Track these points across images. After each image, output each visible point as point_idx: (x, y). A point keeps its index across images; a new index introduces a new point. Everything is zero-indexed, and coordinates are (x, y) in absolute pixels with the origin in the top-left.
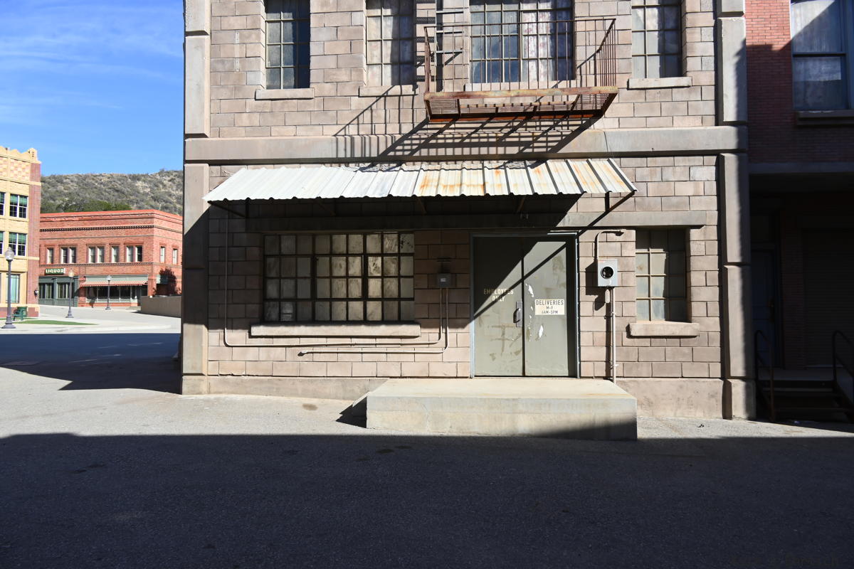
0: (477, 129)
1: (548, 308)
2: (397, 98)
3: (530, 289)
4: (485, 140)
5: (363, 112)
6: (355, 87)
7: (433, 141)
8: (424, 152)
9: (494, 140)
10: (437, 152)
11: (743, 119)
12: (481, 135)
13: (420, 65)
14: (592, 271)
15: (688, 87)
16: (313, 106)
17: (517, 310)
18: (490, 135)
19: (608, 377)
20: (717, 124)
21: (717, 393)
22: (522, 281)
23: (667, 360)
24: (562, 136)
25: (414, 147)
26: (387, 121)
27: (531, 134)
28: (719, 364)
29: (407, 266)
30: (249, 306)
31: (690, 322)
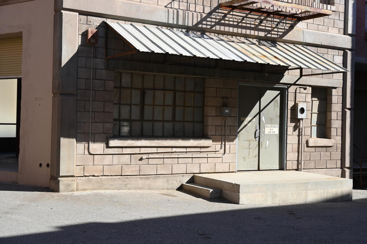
0: (244, 18)
1: (271, 130)
3: (263, 118)
7: (223, 21)
10: (224, 29)
11: (354, 33)
12: (247, 22)
14: (294, 109)
15: (335, 11)
18: (251, 23)
19: (298, 169)
20: (344, 34)
22: (259, 113)
23: (321, 159)
24: (284, 29)
26: (196, 3)
27: (270, 26)
28: (340, 161)
30: (106, 124)
31: (330, 139)
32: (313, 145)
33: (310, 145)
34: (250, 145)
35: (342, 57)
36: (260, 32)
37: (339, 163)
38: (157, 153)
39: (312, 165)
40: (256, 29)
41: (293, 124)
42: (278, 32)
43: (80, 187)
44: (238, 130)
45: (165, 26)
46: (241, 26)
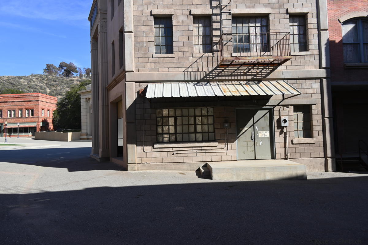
0: (236, 70)
1: (263, 134)
2: (206, 58)
3: (257, 128)
4: (240, 74)
5: (194, 63)
6: (191, 54)
7: (221, 74)
8: (217, 78)
9: (243, 74)
10: (222, 78)
11: (329, 66)
12: (238, 72)
13: (214, 46)
14: (279, 120)
15: (310, 55)
16: (175, 60)
17: (252, 135)
18: (241, 72)
19: (285, 159)
20: (320, 68)
21: (323, 163)
22: (253, 125)
23: (306, 152)
24: (267, 72)
25: (214, 76)
26: (203, 66)
27: (256, 72)
28: (323, 153)
29: (211, 120)
31: (313, 138)
32: (297, 143)
33: (294, 143)
34: (247, 144)
35: (319, 84)
36: (248, 77)
38: (183, 150)
39: (298, 156)
40: (245, 75)
41: (280, 130)
42: (262, 74)
43: (139, 169)
44: (238, 136)
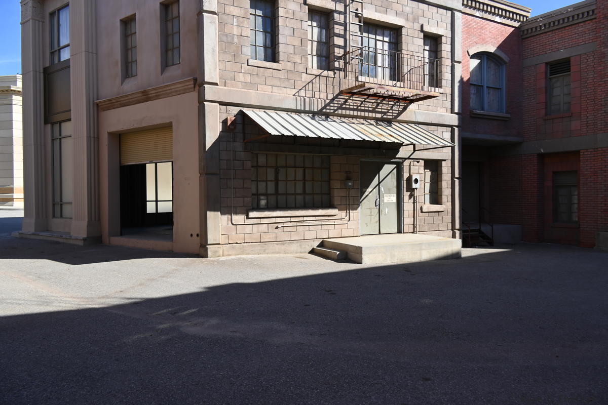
0: (362, 102)
1: (389, 198)
2: (325, 78)
3: (382, 189)
4: (367, 108)
5: (308, 83)
6: (304, 68)
7: (344, 106)
9: (371, 109)
10: (346, 112)
11: (461, 112)
12: (365, 106)
13: (336, 61)
14: (409, 179)
15: (443, 93)
16: (282, 75)
17: (377, 200)
18: (369, 106)
19: (414, 232)
20: (451, 113)
22: (379, 184)
23: (434, 223)
24: (398, 110)
25: (335, 108)
26: (321, 91)
27: (386, 108)
30: (246, 199)
31: (442, 205)
32: (427, 211)
33: (424, 211)
34: (371, 212)
35: (450, 133)
36: (377, 114)
37: (450, 225)
38: (290, 222)
39: (426, 228)
40: (373, 111)
41: (409, 193)
42: (393, 113)
43: (226, 253)
44: (361, 200)
45: (294, 112)
46: (361, 109)
